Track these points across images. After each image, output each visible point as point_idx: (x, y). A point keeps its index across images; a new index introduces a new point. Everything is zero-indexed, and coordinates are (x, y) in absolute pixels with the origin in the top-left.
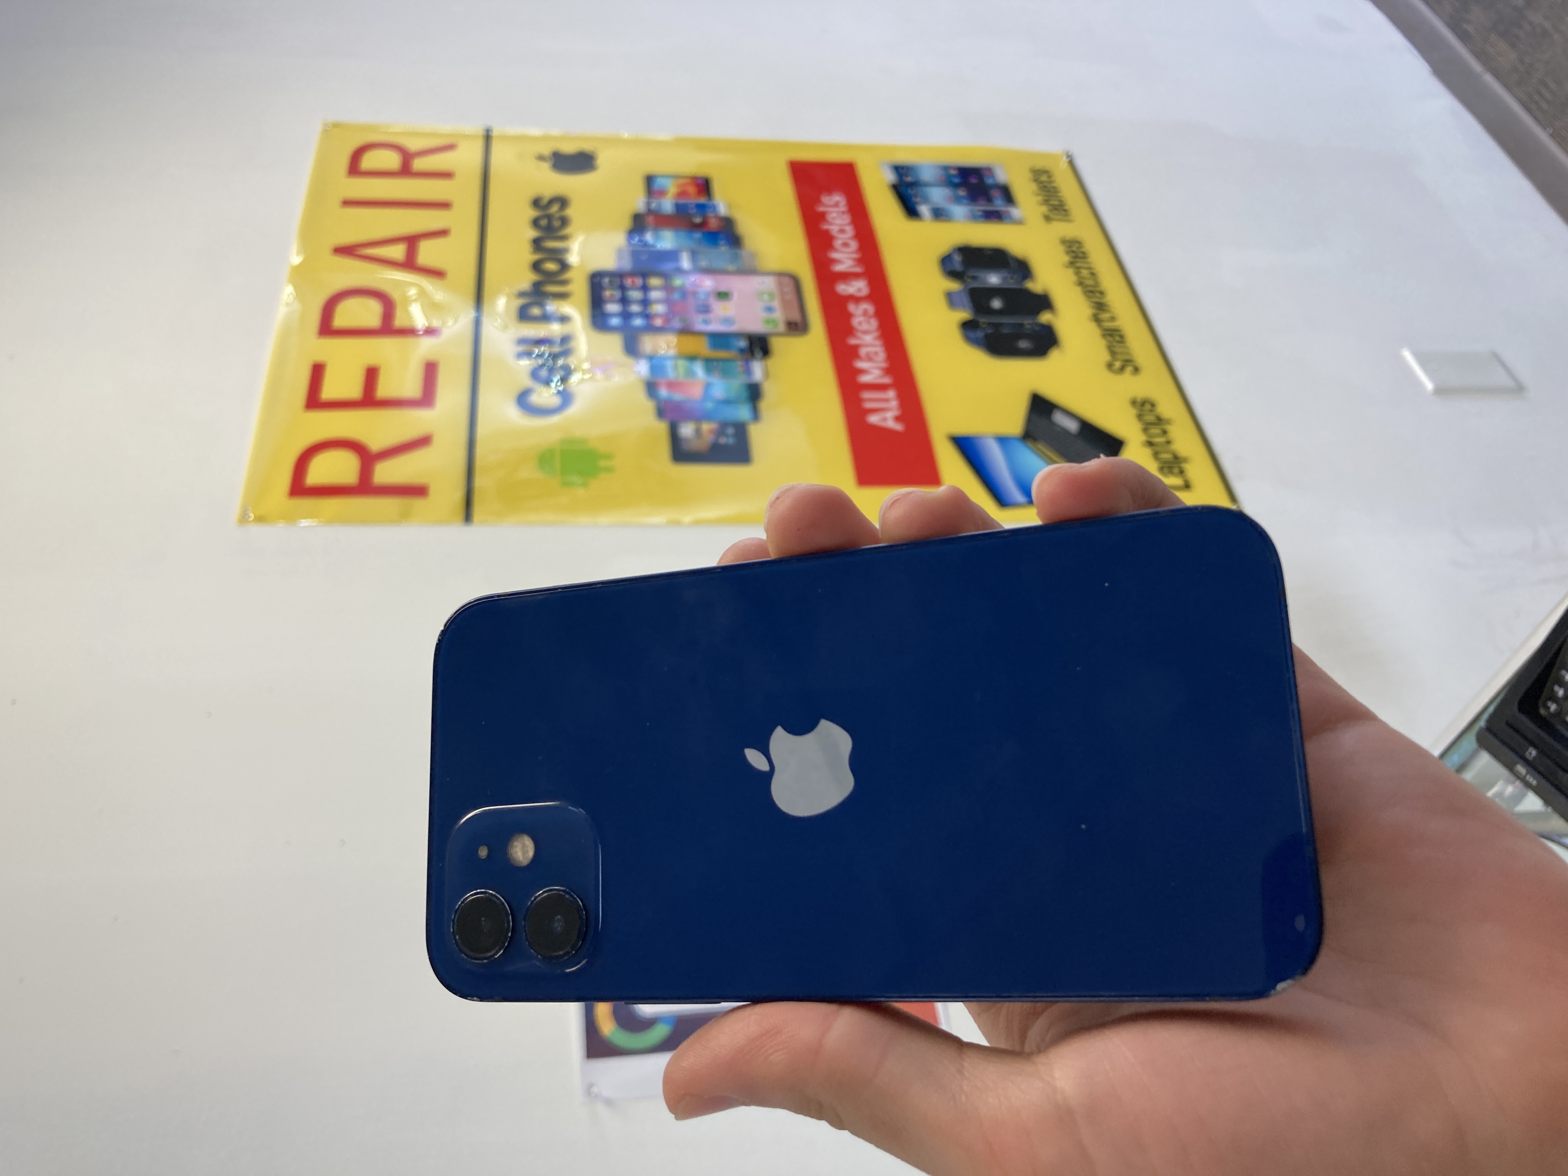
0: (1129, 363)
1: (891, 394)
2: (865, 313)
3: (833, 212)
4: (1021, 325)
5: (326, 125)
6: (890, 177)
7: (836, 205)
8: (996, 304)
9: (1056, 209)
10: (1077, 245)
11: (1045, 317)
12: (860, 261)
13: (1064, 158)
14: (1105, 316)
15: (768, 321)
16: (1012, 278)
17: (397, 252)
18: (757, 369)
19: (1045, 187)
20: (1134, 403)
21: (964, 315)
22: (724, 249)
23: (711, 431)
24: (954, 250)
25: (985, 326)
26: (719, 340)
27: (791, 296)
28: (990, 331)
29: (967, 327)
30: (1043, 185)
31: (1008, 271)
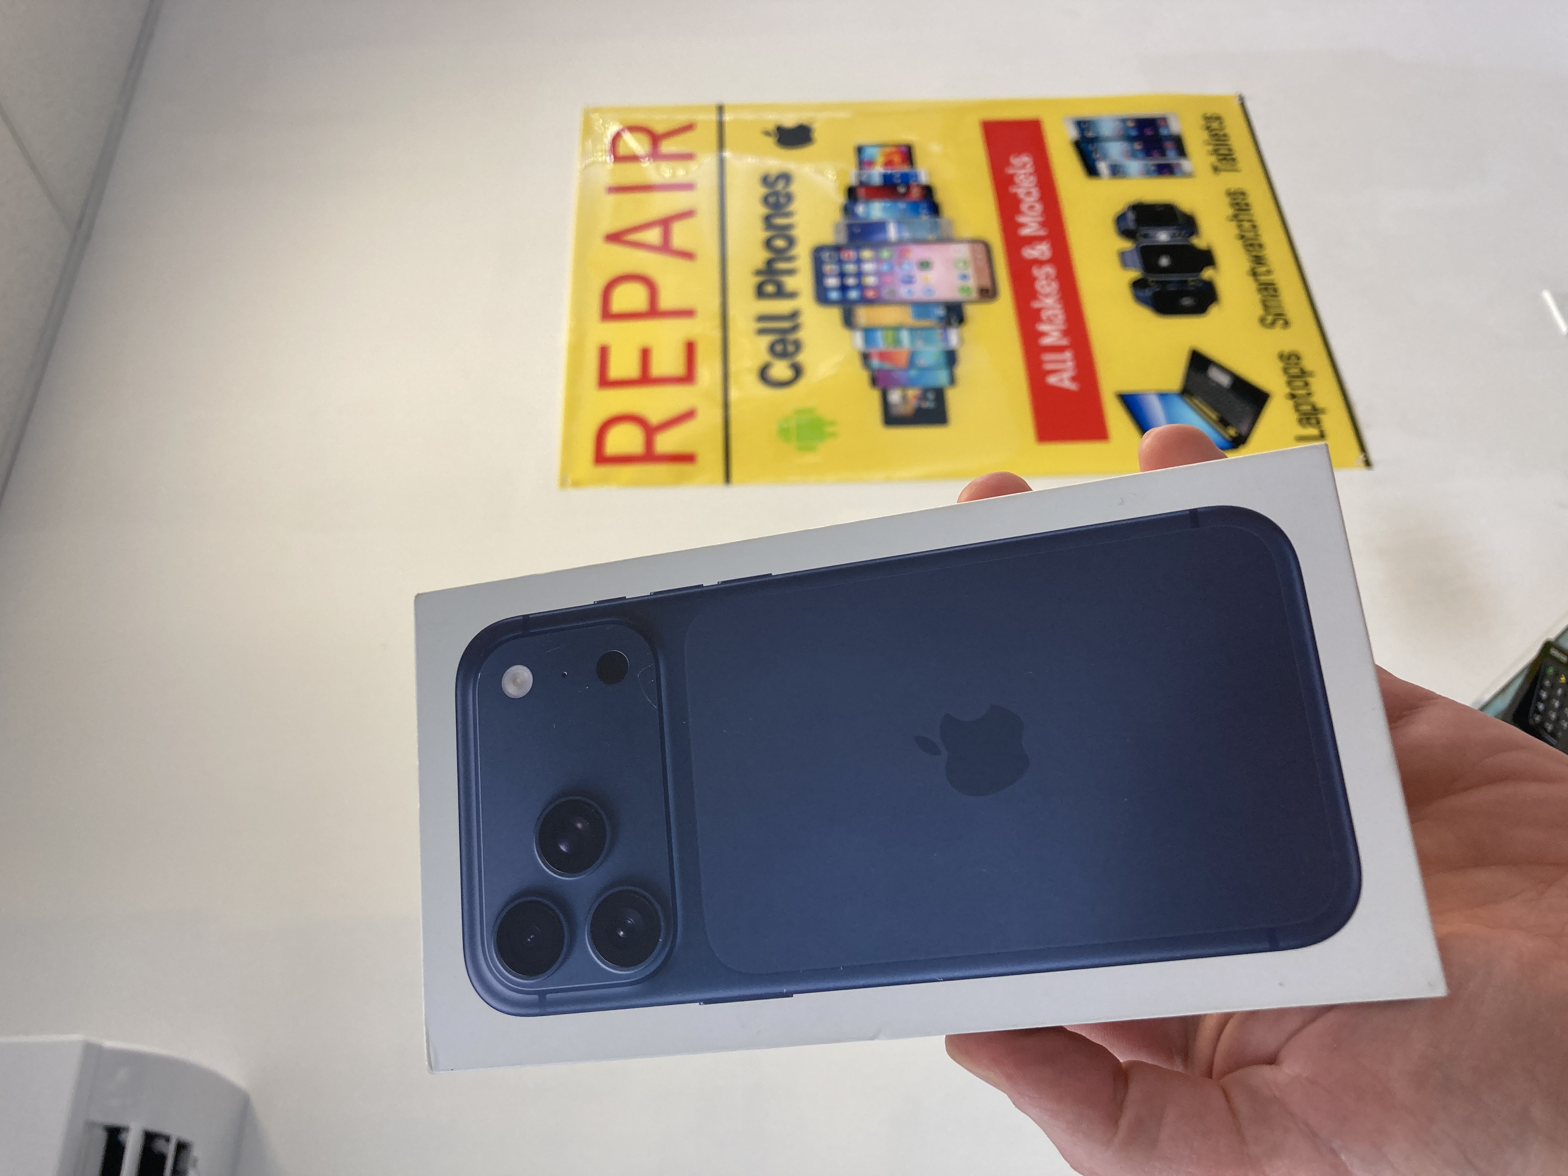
0: (1280, 317)
1: (1068, 355)
2: (1047, 277)
3: (1021, 174)
4: (1185, 282)
5: (583, 113)
6: (1072, 133)
7: (1024, 166)
8: (1164, 261)
9: (1225, 159)
10: (1241, 197)
11: (1207, 274)
12: (1043, 224)
13: (1236, 99)
14: (1262, 269)
15: (962, 289)
16: (1180, 235)
17: (655, 236)
18: (954, 336)
19: (1216, 135)
20: (1281, 356)
21: (1134, 274)
22: (925, 218)
23: (915, 397)
24: (1129, 207)
25: (1153, 284)
26: (921, 308)
27: (983, 263)
28: (1158, 290)
29: (1137, 286)
30: (1214, 132)
31: (1175, 227)
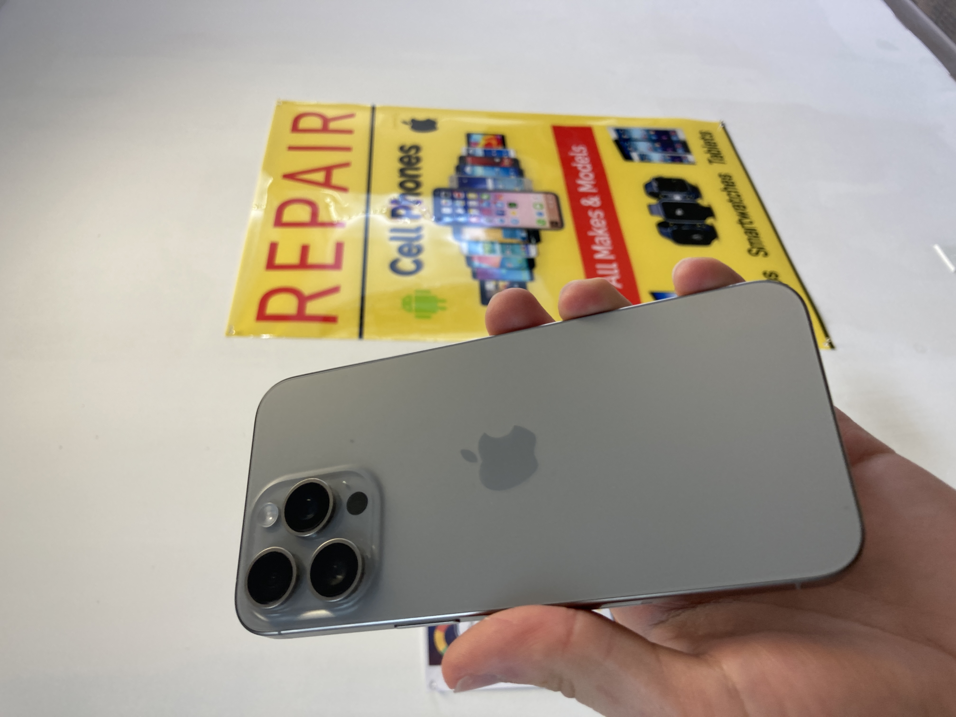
0: (762, 250)
1: (614, 265)
2: (598, 217)
3: (579, 156)
4: (695, 225)
5: (279, 102)
6: (614, 135)
7: (581, 152)
8: (679, 212)
9: (715, 156)
10: (728, 178)
11: (709, 221)
12: (595, 186)
13: (721, 125)
14: (746, 221)
15: (539, 221)
16: (689, 197)
17: (320, 177)
18: (533, 250)
19: (709, 143)
20: (765, 274)
21: (659, 219)
22: (513, 177)
24: (653, 179)
25: (672, 225)
26: (510, 231)
27: (554, 207)
28: (675, 228)
29: (661, 226)
30: (707, 141)
31: (685, 192)
